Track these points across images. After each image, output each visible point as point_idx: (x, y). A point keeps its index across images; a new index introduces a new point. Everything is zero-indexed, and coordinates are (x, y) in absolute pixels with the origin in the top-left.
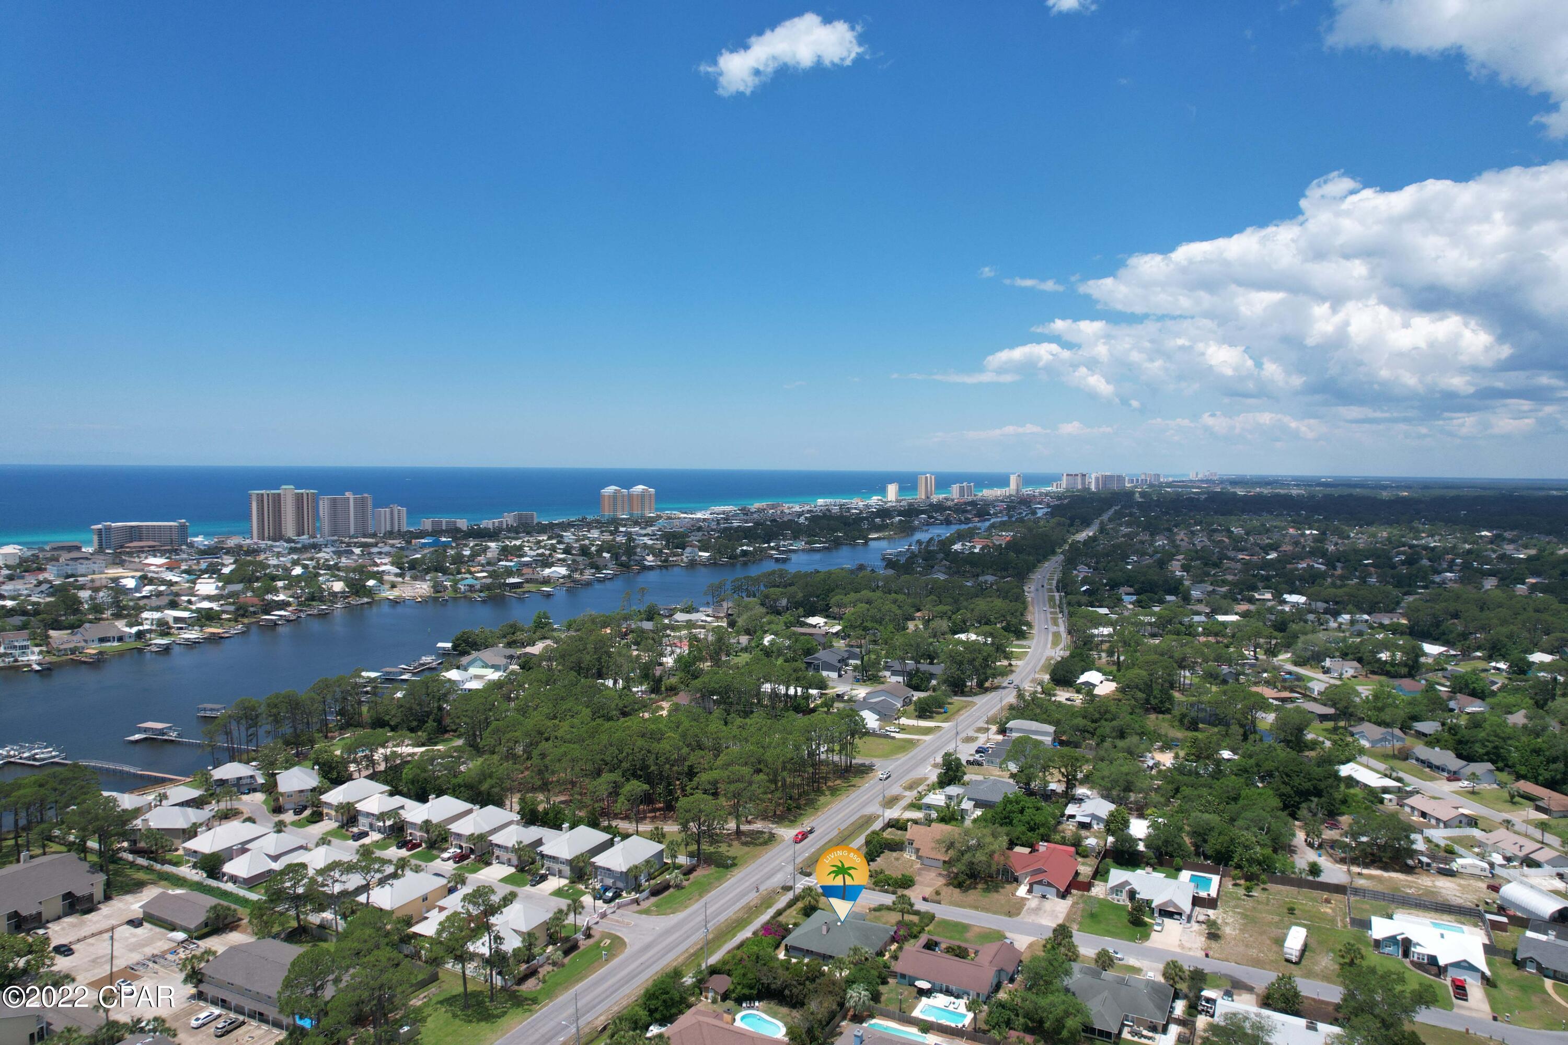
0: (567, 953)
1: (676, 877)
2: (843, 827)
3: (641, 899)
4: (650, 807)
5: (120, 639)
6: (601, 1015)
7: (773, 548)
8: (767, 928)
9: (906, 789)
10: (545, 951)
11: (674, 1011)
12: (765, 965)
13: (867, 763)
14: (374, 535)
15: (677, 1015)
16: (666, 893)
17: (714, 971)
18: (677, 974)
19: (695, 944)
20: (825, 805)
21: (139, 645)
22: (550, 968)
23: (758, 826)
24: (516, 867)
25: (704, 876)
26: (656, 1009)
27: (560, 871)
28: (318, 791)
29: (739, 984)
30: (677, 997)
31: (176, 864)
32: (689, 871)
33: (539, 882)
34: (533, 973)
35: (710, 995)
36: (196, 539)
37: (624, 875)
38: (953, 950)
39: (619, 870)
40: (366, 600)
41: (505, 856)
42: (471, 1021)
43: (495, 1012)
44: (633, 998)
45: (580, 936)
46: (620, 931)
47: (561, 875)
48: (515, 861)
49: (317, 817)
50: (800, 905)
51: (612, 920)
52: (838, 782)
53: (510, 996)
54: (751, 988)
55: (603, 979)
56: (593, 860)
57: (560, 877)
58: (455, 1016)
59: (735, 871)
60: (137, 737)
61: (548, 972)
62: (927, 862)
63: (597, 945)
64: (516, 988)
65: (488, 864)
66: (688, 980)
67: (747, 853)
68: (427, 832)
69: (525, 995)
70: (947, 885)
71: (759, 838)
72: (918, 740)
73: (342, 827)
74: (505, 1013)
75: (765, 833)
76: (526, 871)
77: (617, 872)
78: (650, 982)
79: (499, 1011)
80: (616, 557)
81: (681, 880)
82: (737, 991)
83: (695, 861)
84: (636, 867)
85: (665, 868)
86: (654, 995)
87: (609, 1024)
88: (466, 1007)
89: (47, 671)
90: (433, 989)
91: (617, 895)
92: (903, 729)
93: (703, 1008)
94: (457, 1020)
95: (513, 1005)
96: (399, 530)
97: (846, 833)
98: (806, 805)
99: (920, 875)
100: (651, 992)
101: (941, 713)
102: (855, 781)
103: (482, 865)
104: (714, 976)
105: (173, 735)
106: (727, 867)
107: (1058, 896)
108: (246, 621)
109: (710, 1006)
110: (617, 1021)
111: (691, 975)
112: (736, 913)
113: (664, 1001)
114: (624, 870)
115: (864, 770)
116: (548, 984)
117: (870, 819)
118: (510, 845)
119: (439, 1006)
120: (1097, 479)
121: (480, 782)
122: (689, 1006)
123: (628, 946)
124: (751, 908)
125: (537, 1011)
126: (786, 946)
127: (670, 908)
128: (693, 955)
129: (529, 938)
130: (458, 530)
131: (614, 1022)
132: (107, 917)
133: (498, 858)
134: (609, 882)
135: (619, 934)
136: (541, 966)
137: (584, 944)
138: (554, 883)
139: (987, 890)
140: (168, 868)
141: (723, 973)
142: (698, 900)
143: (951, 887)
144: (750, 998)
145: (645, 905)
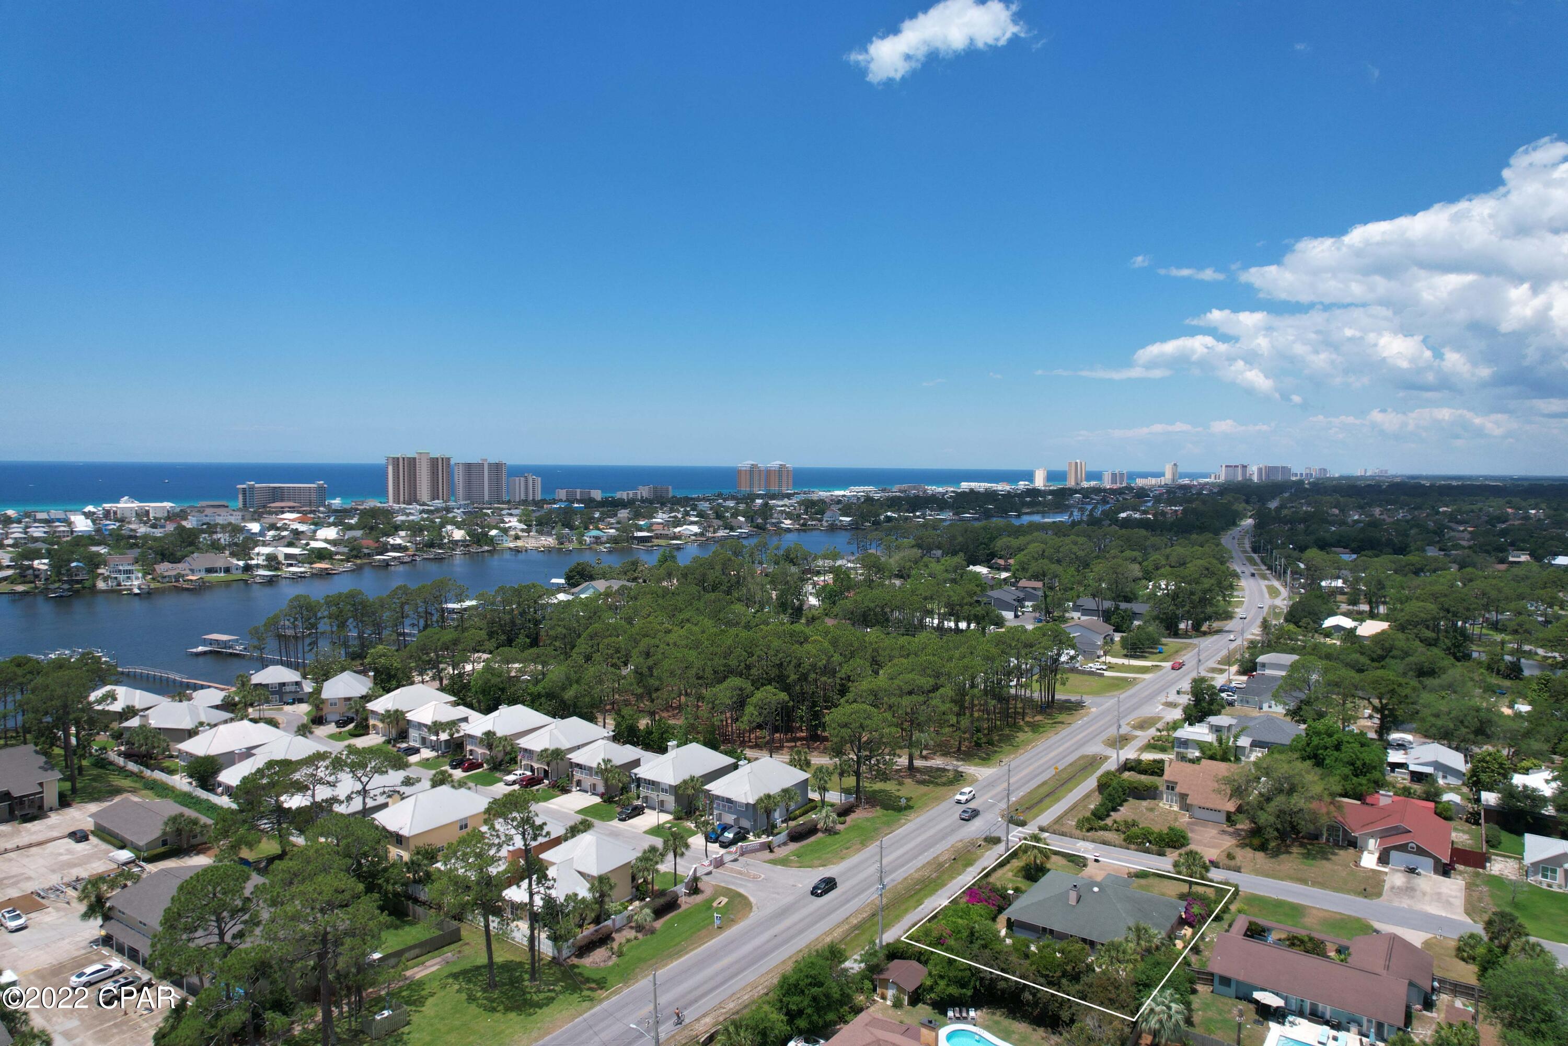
0: (659, 913)
1: (827, 816)
2: (1061, 766)
3: (775, 843)
4: (789, 735)
5: (227, 570)
6: (704, 1016)
7: (919, 517)
8: (972, 893)
9: (1135, 727)
10: (626, 908)
11: (831, 1016)
12: (985, 946)
13: (1073, 699)
14: (509, 502)
15: (835, 1023)
16: (812, 839)
17: (895, 953)
18: (835, 954)
19: (858, 911)
20: (1027, 743)
21: (245, 577)
22: (632, 934)
23: (938, 762)
24: (602, 796)
25: (867, 820)
26: (800, 1012)
27: (662, 803)
28: (367, 698)
29: (942, 977)
30: (836, 994)
31: (171, 772)
32: (844, 812)
33: (630, 817)
34: (604, 940)
35: (890, 993)
36: (333, 502)
37: (751, 808)
38: (1302, 942)
39: (744, 801)
40: (486, 548)
41: (587, 781)
42: (494, 1010)
43: (535, 997)
44: (761, 990)
45: (681, 889)
46: (741, 885)
47: (662, 808)
48: (601, 789)
49: (363, 729)
50: (1016, 864)
51: (732, 870)
52: (1038, 718)
53: (564, 973)
54: (963, 985)
55: (713, 956)
56: (707, 787)
57: (662, 811)
58: (471, 998)
59: (912, 815)
60: (201, 649)
61: (628, 941)
62: (1199, 813)
63: (708, 905)
64: (575, 961)
65: (565, 791)
66: (853, 965)
67: (925, 795)
68: (490, 747)
69: (587, 974)
70: (1243, 846)
71: (940, 777)
72: (1135, 679)
73: (388, 742)
74: (552, 999)
75: (948, 770)
76: (615, 802)
77: (741, 804)
78: (789, 968)
79: (542, 996)
80: (750, 519)
81: (833, 822)
82: (938, 989)
83: (852, 799)
84: (768, 796)
85: (811, 806)
86: (796, 986)
87: (716, 1032)
88: (492, 985)
89: (147, 595)
90: (449, 953)
91: (741, 837)
92: (1111, 667)
93: (880, 1016)
94: (473, 1006)
95: (565, 989)
96: (533, 500)
97: (1065, 776)
98: (1000, 741)
99: (1192, 831)
100: (791, 981)
101: (1156, 653)
102: (1061, 718)
103: (557, 792)
104: (896, 961)
105: (239, 649)
106: (900, 809)
107: (1436, 871)
108: (359, 561)
109: (891, 1011)
110: (731, 1029)
111: (857, 957)
112: (918, 870)
113: (815, 999)
114: (752, 801)
115: (1072, 707)
116: (626, 958)
117: (1093, 762)
118: (594, 765)
119: (450, 980)
120: (1260, 470)
121: (564, 689)
122: (857, 1010)
123: (755, 908)
124: (941, 865)
125: (601, 1001)
126: (1009, 920)
127: (819, 858)
128: (856, 927)
129: (602, 884)
130: (592, 500)
131: (727, 1029)
132: (52, 828)
133: (579, 783)
134: (729, 819)
135: (741, 891)
136: (619, 930)
137: (686, 902)
138: (651, 819)
139: (1308, 855)
140: (158, 775)
141: (909, 958)
142: (859, 850)
143: (1248, 850)
144: (961, 1003)
145: (781, 852)
